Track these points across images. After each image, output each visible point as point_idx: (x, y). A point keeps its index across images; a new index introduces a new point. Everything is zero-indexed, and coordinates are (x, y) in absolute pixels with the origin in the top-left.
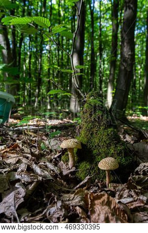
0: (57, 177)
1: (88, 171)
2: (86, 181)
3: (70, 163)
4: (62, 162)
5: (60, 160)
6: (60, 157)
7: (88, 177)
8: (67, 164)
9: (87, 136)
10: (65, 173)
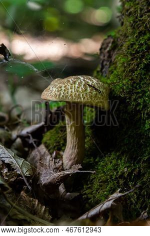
0: (22, 189)
1: (121, 182)
2: (107, 204)
3: (69, 153)
4: (42, 149)
5: (39, 144)
6: (38, 134)
7: (117, 195)
8: (58, 157)
9: (132, 71)
10: (47, 177)
